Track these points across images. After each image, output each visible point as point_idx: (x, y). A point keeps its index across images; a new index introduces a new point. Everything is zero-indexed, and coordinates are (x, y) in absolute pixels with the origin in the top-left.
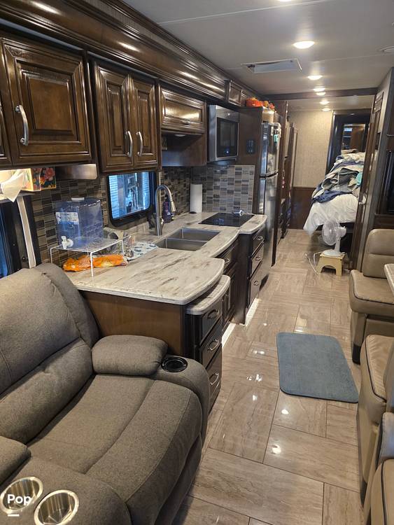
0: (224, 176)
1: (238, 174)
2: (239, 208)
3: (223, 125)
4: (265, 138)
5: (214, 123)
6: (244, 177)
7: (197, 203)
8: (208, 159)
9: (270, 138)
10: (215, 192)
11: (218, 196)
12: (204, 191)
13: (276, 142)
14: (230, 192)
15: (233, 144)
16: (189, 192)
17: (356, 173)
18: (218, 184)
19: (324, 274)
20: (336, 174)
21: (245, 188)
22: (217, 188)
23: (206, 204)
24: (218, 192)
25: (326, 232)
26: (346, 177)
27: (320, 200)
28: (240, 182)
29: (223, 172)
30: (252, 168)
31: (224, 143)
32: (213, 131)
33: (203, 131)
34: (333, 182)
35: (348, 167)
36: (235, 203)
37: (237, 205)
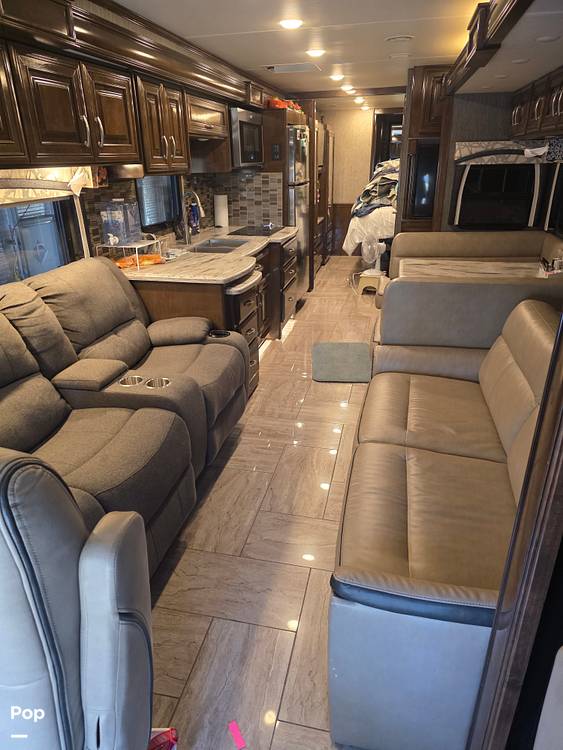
0: (250, 185)
1: (265, 183)
2: (268, 221)
3: (245, 129)
4: (291, 142)
5: (236, 126)
6: (271, 185)
7: (223, 217)
8: (233, 165)
9: (297, 143)
10: (242, 204)
11: (245, 208)
12: (229, 202)
13: (303, 148)
14: (258, 203)
15: (257, 150)
16: (213, 204)
17: (395, 183)
18: (244, 194)
19: (365, 296)
20: (376, 185)
21: (274, 198)
22: (243, 199)
23: (233, 216)
24: (244, 204)
25: (365, 250)
26: (385, 188)
27: (358, 214)
28: (268, 191)
29: (249, 181)
30: (279, 176)
31: (249, 148)
32: (236, 135)
33: (226, 135)
34: (373, 194)
35: (388, 176)
36: (264, 215)
37: (266, 217)
